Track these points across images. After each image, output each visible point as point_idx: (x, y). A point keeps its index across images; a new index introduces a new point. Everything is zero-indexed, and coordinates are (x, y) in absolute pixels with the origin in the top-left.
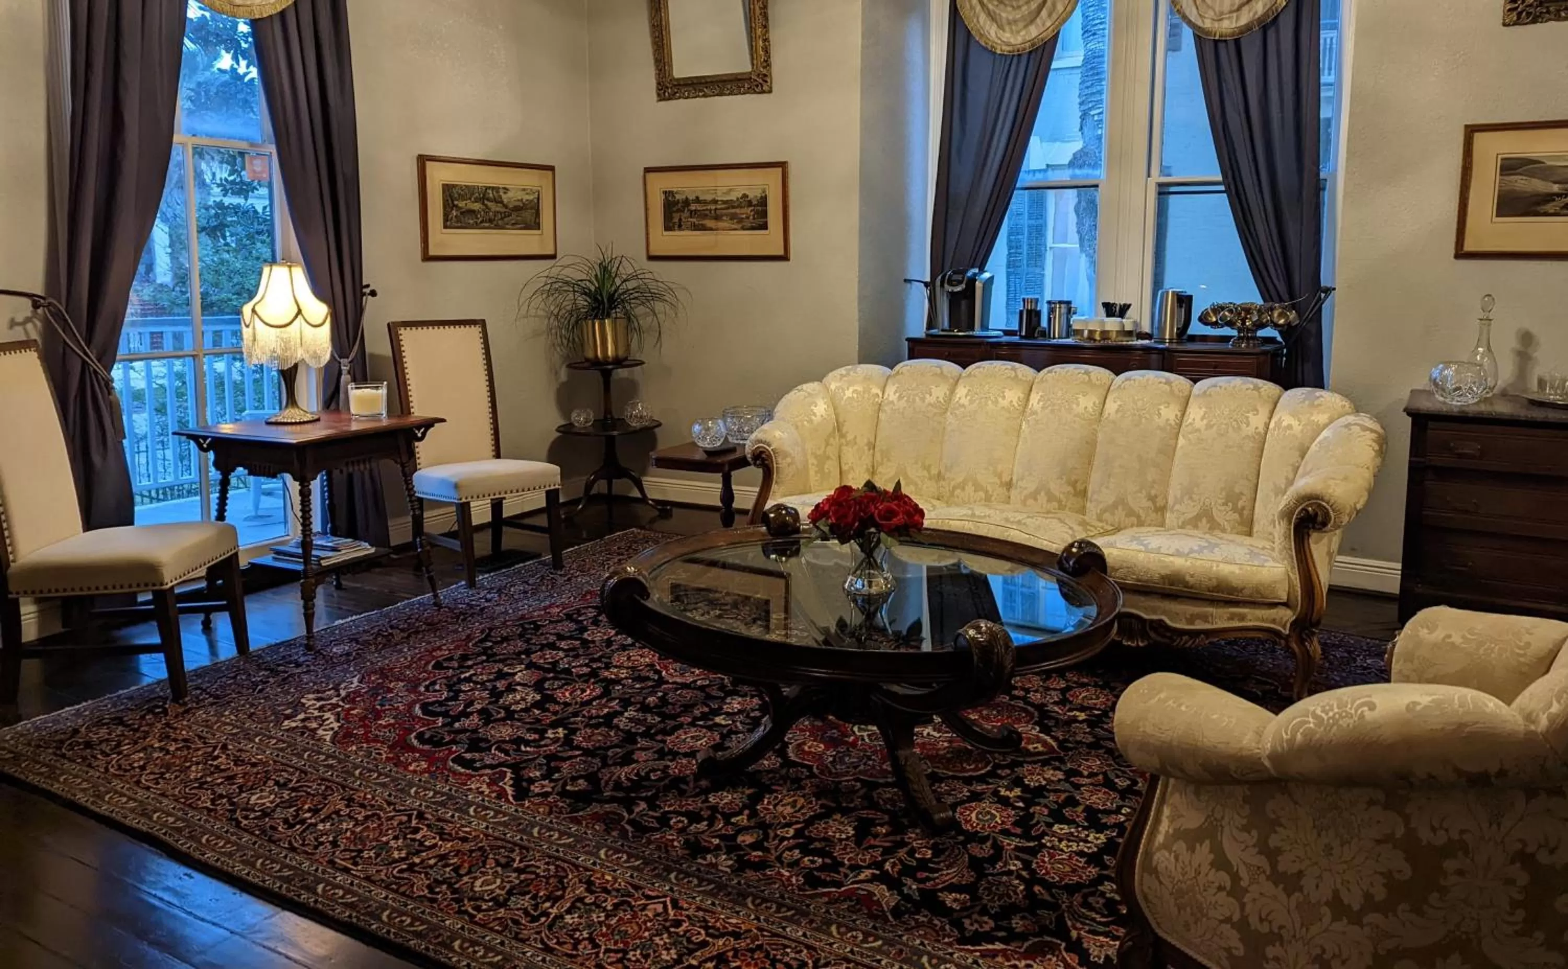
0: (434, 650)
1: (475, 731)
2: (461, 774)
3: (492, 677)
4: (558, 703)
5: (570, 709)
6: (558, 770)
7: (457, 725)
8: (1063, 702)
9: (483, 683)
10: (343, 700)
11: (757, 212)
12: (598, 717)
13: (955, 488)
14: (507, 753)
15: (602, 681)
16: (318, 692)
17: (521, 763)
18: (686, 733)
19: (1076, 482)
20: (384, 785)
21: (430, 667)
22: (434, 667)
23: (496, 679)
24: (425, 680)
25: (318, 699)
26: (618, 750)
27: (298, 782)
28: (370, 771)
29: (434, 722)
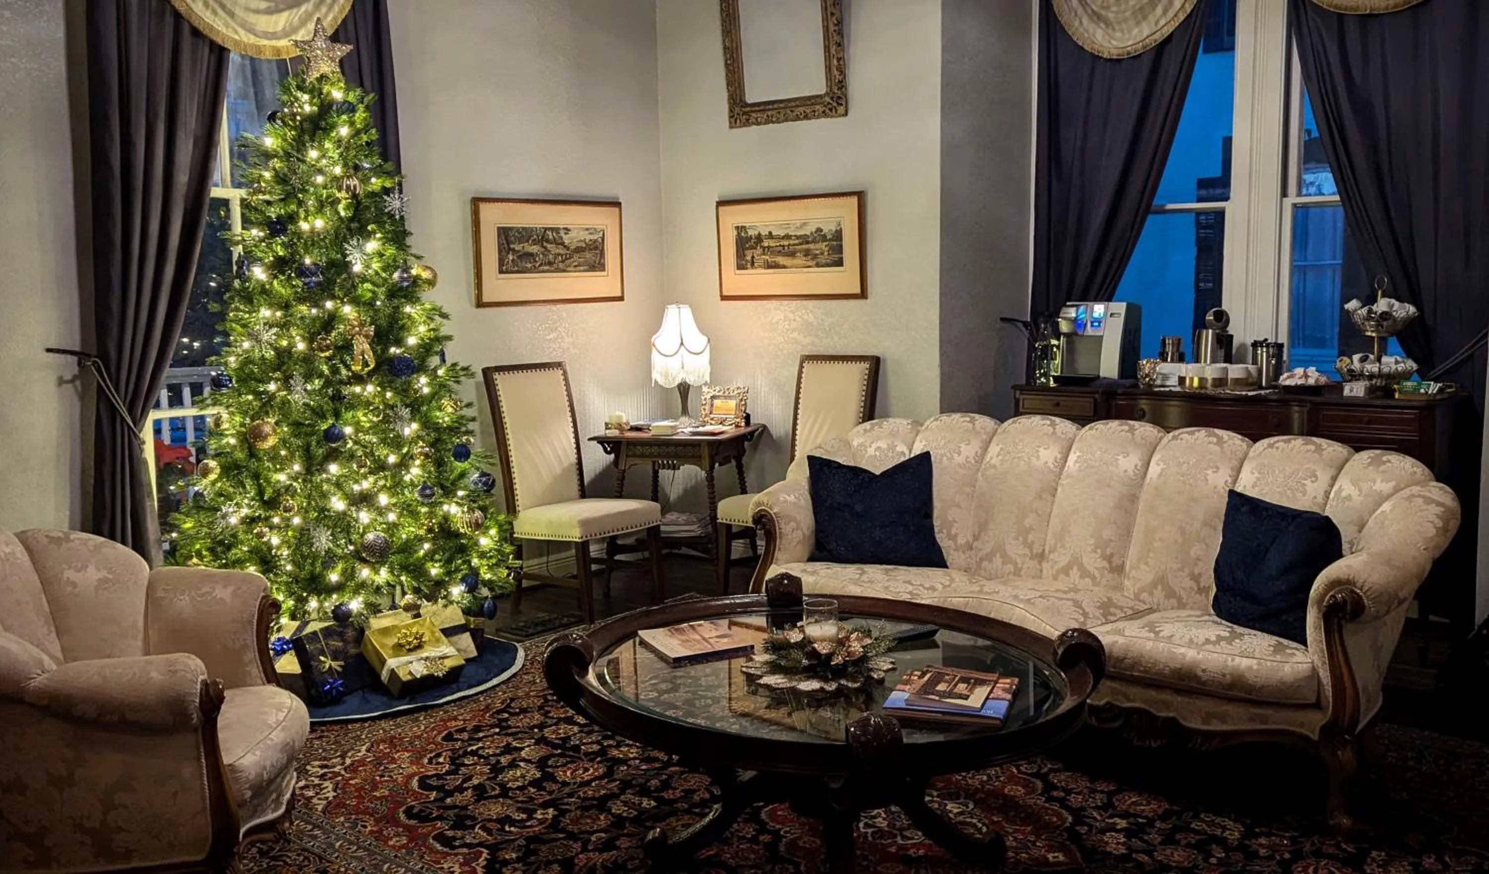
0: (450, 720)
1: (465, 808)
2: (438, 852)
3: (498, 751)
4: (557, 782)
5: (567, 790)
6: (535, 852)
7: (448, 800)
8: (1104, 808)
9: (486, 758)
10: (345, 769)
11: (832, 248)
12: (593, 798)
13: (982, 560)
14: (489, 832)
15: (608, 760)
16: (325, 759)
17: (501, 843)
18: (678, 820)
19: (1112, 555)
20: (360, 859)
21: (439, 739)
22: (444, 739)
23: (502, 754)
24: (431, 751)
25: (322, 767)
26: (603, 835)
27: (280, 850)
28: (351, 843)
29: (427, 796)
